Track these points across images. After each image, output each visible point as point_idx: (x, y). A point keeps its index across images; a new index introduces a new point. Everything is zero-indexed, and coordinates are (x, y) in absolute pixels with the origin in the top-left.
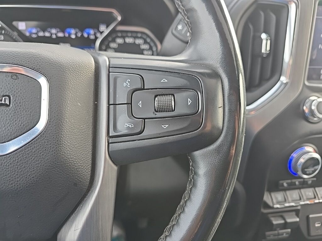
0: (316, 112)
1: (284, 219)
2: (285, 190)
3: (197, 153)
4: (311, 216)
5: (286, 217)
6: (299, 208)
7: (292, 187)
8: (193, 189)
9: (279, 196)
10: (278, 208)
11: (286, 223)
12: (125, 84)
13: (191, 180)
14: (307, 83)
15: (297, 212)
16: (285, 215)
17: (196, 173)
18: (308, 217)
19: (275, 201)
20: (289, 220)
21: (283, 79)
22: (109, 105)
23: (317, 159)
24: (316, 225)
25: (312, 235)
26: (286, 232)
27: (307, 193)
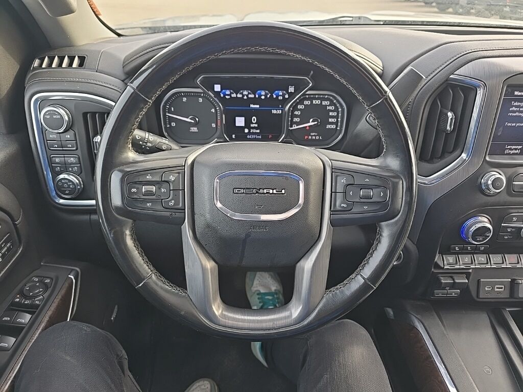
0: (491, 187)
1: (454, 280)
2: (457, 253)
3: (383, 223)
4: (482, 280)
5: (455, 278)
6: (470, 271)
7: (464, 252)
8: (379, 245)
9: (451, 259)
10: (448, 269)
11: (454, 283)
12: (342, 181)
13: (377, 239)
14: (487, 159)
15: (468, 275)
16: (455, 276)
17: (381, 235)
18: (479, 281)
19: (445, 262)
20: (457, 281)
21: (464, 156)
22: (332, 192)
23: (489, 229)
24: (487, 289)
25: (481, 297)
26: (455, 292)
27: (480, 259)
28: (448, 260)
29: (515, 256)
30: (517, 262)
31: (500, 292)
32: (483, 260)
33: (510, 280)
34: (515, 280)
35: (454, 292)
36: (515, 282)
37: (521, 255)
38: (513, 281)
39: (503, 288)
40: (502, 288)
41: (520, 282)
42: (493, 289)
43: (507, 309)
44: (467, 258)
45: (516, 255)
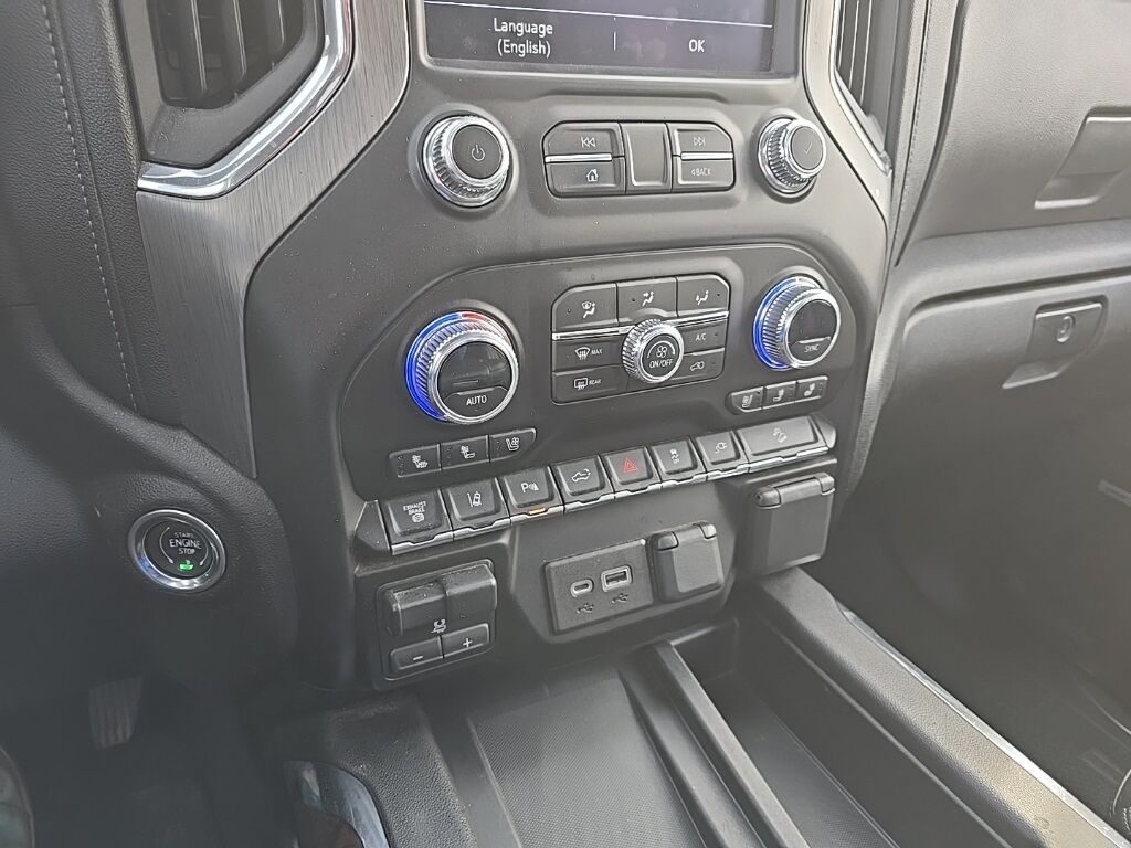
1: (444, 591)
4: (552, 564)
5: (449, 580)
6: (503, 539)
9: (418, 510)
10: (410, 552)
11: (446, 600)
14: (425, 61)
16: (443, 575)
18: (544, 572)
19: (395, 528)
24: (575, 593)
25: (562, 627)
26: (472, 636)
27: (524, 486)
28: (404, 517)
29: (638, 453)
30: (645, 475)
31: (618, 594)
32: (536, 488)
33: (643, 542)
34: (657, 536)
35: (466, 636)
36: (660, 546)
37: (654, 449)
38: (653, 541)
39: (628, 575)
40: (624, 577)
41: (672, 540)
42: (596, 585)
43: (673, 643)
44: (477, 495)
45: (640, 451)
